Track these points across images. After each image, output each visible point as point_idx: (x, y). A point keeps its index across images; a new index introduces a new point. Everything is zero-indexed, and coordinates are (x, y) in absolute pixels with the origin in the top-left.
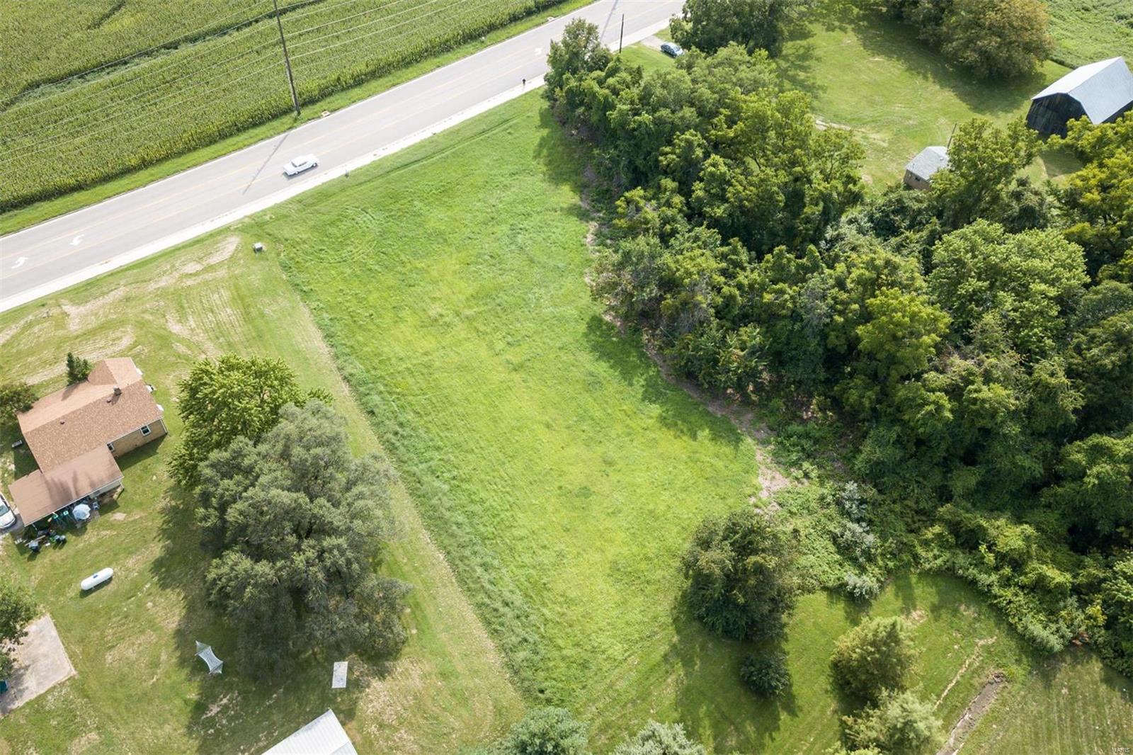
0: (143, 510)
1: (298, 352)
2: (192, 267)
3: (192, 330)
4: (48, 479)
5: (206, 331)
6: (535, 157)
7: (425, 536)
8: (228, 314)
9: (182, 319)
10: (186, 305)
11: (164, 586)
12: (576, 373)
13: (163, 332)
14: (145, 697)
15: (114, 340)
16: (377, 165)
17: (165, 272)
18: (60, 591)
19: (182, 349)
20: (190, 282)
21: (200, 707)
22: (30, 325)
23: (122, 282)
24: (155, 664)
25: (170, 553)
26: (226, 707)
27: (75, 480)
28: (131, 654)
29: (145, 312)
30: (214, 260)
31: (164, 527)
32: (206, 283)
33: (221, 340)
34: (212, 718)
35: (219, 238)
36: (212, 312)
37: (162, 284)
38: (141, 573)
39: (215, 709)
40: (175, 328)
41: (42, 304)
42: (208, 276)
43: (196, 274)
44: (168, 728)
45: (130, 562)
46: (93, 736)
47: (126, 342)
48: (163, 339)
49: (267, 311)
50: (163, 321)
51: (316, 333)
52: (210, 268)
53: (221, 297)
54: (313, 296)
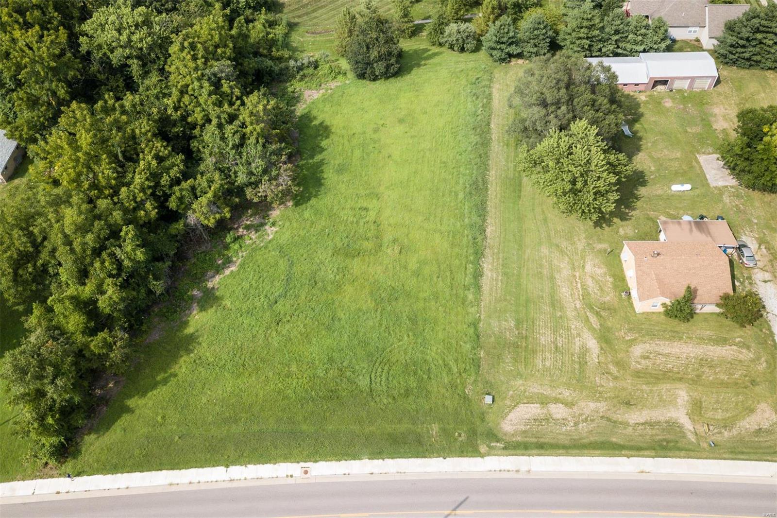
0: (648, 215)
2: (558, 411)
3: (579, 335)
5: (569, 329)
8: (545, 338)
9: (585, 350)
10: (577, 366)
11: (642, 173)
13: (604, 345)
14: (661, 133)
15: (648, 357)
17: (586, 420)
19: (593, 319)
20: (566, 394)
21: (635, 120)
22: (727, 424)
23: (630, 430)
24: (655, 143)
25: (635, 187)
27: (691, 230)
29: (616, 378)
30: (534, 410)
31: (635, 200)
33: (559, 314)
34: (631, 115)
35: (519, 439)
36: (556, 347)
37: (592, 405)
40: (593, 344)
41: (716, 451)
42: (548, 392)
43: (556, 401)
46: (689, 130)
47: (638, 350)
48: (605, 338)
49: (512, 324)
50: (602, 359)
51: (486, 282)
52: (544, 401)
53: (544, 360)
54: (470, 319)
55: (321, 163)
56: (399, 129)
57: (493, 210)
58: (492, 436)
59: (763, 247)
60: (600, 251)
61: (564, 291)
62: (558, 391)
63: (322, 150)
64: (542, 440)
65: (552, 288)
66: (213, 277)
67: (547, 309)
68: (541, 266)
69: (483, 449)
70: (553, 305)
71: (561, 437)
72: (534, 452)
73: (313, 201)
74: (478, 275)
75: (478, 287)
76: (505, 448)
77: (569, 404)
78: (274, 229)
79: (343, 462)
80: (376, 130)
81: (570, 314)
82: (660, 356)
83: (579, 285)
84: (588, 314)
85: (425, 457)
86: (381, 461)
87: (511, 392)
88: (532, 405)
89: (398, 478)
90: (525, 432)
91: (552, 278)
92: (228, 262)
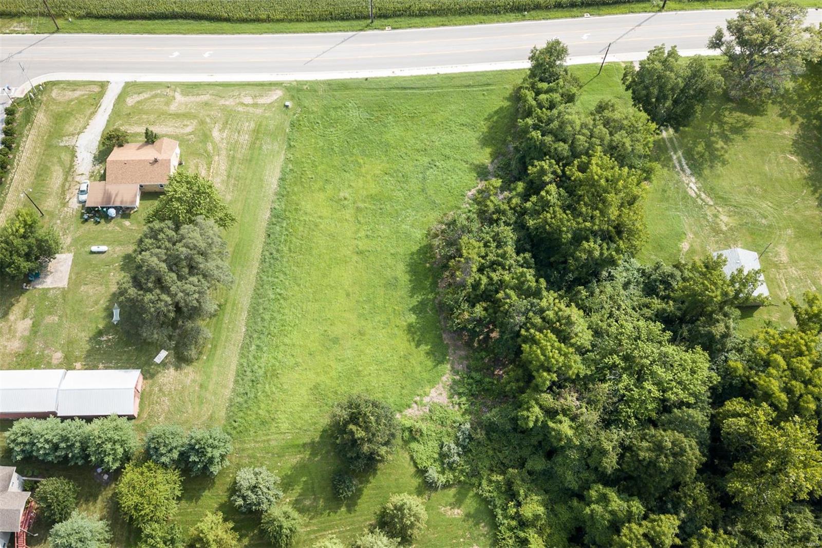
0: (138, 226)
1: (261, 180)
2: (248, 100)
3: (222, 139)
4: (107, 188)
5: (228, 143)
6: (486, 119)
7: (245, 315)
8: (245, 139)
9: (221, 130)
10: (229, 122)
11: (122, 269)
12: (388, 273)
13: (208, 133)
14: (84, 315)
16: (389, 80)
17: (233, 96)
18: (84, 245)
19: (210, 147)
20: (240, 109)
21: (100, 333)
22: (156, 96)
23: (211, 92)
24: (96, 303)
26: (110, 339)
27: (116, 195)
28: (91, 292)
29: (208, 116)
30: (261, 101)
32: (248, 113)
33: (231, 152)
34: (102, 341)
35: (274, 88)
36: (239, 133)
37: (227, 103)
38: (118, 257)
39: (105, 338)
40: (216, 134)
41: (168, 86)
42: (251, 110)
43: (247, 105)
44: (83, 334)
45: (118, 249)
46: (56, 318)
47: (189, 129)
48: (206, 137)
49: (264, 147)
50: (213, 126)
51: (277, 174)
52: (255, 105)
53: (249, 126)
54: (292, 150)
58: (287, 89)
61: (223, 167)
64: (261, 87)
65: (231, 169)
67: (239, 156)
68: (234, 185)
70: (233, 157)
71: (249, 89)
72: (266, 82)
76: (282, 84)
77: (243, 104)
81: (224, 152)
88: (263, 103)
90: (269, 91)
91: (228, 177)
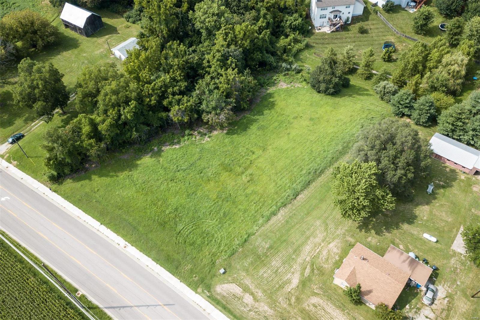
0: (394, 240)
1: (287, 222)
2: (248, 299)
3: (293, 273)
4: (410, 272)
5: (291, 267)
8: (276, 263)
9: (289, 282)
10: (277, 286)
11: (416, 217)
13: (301, 286)
14: (452, 203)
15: (316, 307)
17: (256, 312)
19: (308, 271)
20: (260, 294)
21: (443, 187)
24: (442, 205)
25: (403, 222)
26: (439, 181)
27: (404, 261)
28: (444, 214)
29: (290, 304)
30: (238, 291)
31: (395, 228)
32: (258, 286)
33: (294, 257)
34: (444, 182)
35: (219, 297)
36: (277, 271)
37: (266, 308)
38: (417, 227)
39: (441, 183)
40: (295, 281)
42: (252, 287)
43: (252, 294)
44: (456, 192)
45: (415, 233)
46: (473, 211)
47: (315, 300)
48: (304, 283)
49: (267, 246)
50: (293, 291)
51: (274, 219)
52: (246, 289)
53: (265, 272)
54: (250, 231)
55: (255, 121)
56: (307, 123)
57: (313, 188)
58: (209, 288)
59: (447, 299)
60: (347, 241)
61: (307, 248)
62: (257, 290)
63: (263, 114)
64: (228, 306)
65: (303, 243)
66: (167, 146)
67: (291, 250)
68: (309, 229)
69: (200, 290)
70: (295, 251)
71: (238, 310)
72: (220, 308)
73: (235, 136)
74: (274, 214)
75: (269, 219)
76: (209, 297)
77: (256, 299)
78: (209, 139)
79: (142, 253)
80: (296, 118)
81: (300, 260)
82: (323, 311)
83: (318, 250)
84: (308, 266)
85: (174, 275)
86: (156, 263)
87: (236, 276)
88: (239, 288)
89: (156, 275)
90: (224, 296)
91: (308, 238)
92: (179, 143)
